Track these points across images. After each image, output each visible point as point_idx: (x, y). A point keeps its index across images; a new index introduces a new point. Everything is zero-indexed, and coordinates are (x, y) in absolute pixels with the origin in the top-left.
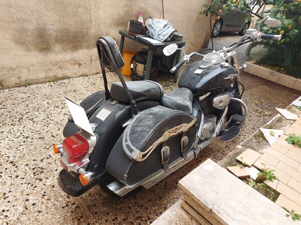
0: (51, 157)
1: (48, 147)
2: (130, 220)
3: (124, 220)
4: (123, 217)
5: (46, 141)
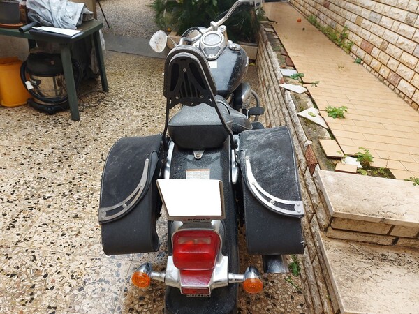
0: (55, 308)
1: (28, 298)
2: (254, 298)
3: (248, 303)
4: (244, 301)
5: (10, 291)
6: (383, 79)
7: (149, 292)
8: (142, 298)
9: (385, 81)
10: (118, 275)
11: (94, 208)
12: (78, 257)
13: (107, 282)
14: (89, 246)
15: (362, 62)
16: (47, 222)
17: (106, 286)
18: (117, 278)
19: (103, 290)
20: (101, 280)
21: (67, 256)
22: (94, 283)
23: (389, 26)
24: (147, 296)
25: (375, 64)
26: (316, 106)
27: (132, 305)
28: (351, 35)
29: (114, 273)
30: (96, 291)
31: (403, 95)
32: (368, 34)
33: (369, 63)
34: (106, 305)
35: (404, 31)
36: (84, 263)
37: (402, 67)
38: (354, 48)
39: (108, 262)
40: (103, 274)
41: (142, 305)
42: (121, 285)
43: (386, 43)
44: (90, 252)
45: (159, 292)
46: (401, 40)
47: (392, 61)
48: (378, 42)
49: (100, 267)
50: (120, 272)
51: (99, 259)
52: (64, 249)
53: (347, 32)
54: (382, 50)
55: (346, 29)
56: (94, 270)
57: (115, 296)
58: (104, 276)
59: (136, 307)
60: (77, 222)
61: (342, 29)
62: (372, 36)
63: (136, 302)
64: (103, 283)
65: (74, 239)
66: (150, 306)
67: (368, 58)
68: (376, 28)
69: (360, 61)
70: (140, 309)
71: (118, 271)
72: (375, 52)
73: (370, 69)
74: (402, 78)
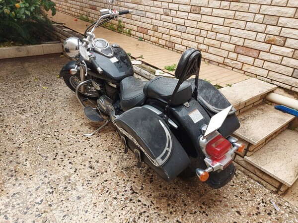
6: (163, 46)
7: (168, 200)
8: (169, 205)
9: (165, 47)
10: (145, 205)
11: (83, 186)
12: (113, 215)
13: (145, 212)
14: (111, 205)
15: (143, 40)
16: (64, 214)
17: (147, 214)
18: (147, 207)
19: (148, 216)
20: (141, 214)
21: (106, 219)
22: (139, 218)
23: (154, 17)
24: (170, 202)
25: (153, 39)
26: (157, 69)
27: (169, 211)
28: (126, 25)
29: (142, 206)
30: (146, 220)
31: (180, 52)
32: (140, 23)
33: (149, 39)
34: (158, 220)
35: (165, 19)
36: (120, 214)
37: (172, 38)
38: (133, 32)
39: (132, 204)
40: (138, 210)
41: (173, 207)
42: (152, 207)
43: (156, 27)
44: (116, 207)
45: (172, 197)
46: (166, 24)
47: (164, 36)
48: (151, 27)
49: (131, 209)
50: (145, 203)
51: (126, 206)
52: (99, 217)
53: (122, 24)
54: (155, 31)
55: (120, 22)
56: (131, 213)
57: (156, 214)
58: (139, 211)
59: (171, 210)
60: (85, 199)
61: (117, 22)
62: (144, 24)
63: (169, 208)
64: (143, 214)
65: (97, 209)
66: (176, 205)
67: (146, 36)
68: (144, 19)
69: (141, 39)
70: (174, 209)
71: (142, 204)
72: (151, 32)
73: (151, 42)
74: (175, 43)
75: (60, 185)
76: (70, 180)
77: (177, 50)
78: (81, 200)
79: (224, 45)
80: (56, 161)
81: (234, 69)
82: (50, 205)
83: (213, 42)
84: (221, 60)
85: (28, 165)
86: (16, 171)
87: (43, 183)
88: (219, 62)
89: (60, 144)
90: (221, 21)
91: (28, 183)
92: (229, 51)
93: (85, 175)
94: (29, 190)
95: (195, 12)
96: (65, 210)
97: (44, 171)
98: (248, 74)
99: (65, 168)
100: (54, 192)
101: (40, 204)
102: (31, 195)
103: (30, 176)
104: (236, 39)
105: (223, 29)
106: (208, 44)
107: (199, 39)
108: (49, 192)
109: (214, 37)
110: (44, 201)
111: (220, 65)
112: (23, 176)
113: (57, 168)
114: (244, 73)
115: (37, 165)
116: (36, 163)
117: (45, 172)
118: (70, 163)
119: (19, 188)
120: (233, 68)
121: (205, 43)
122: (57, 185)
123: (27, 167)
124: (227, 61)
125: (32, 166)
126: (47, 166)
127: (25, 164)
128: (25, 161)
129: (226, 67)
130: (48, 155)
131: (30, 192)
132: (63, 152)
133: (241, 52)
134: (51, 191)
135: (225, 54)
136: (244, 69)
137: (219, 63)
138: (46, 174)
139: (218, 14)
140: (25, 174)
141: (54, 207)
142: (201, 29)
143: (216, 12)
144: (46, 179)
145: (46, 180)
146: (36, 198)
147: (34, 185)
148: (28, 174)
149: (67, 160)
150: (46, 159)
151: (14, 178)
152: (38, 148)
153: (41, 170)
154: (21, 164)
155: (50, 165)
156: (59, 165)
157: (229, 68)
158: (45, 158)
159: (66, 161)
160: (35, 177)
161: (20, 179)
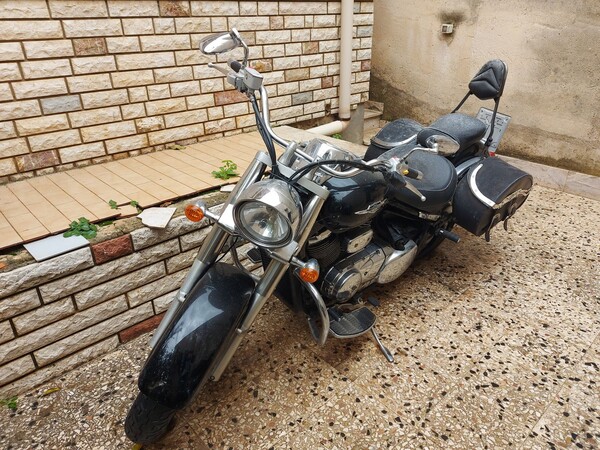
9: (18, 176)
31: (86, 162)
37: (37, 140)
74: (57, 149)
75: (544, 353)
76: (525, 345)
77: (74, 163)
78: (548, 322)
79: (193, 102)
80: (500, 380)
81: (226, 134)
82: (584, 351)
83: (170, 104)
84: (198, 130)
85: (542, 423)
86: (574, 436)
87: (559, 377)
88: (196, 135)
89: (444, 393)
90: (168, 58)
91: (578, 399)
92: (206, 108)
93: (501, 330)
94: (588, 390)
95: (92, 52)
96: (575, 333)
97: (536, 389)
98: (247, 130)
99: (504, 360)
100: (560, 356)
101: (594, 364)
102: (591, 382)
103: (562, 404)
104: (211, 83)
105: (180, 72)
106: (159, 112)
107: (131, 110)
108: (567, 362)
109: (166, 94)
110: (586, 361)
111: (200, 139)
112: (571, 416)
113: (514, 372)
114: (243, 132)
115: (531, 408)
116: (526, 412)
117: (535, 385)
118: (488, 357)
119: (597, 407)
120: (223, 132)
121: (151, 111)
122: (546, 357)
123: (548, 422)
124: (210, 126)
125: (538, 415)
126: (520, 389)
127: (544, 432)
128: (536, 438)
129: (211, 137)
130: (491, 401)
131: (589, 387)
132: (467, 378)
133: (226, 100)
134: (563, 361)
135: (201, 115)
136: (240, 125)
137: (197, 137)
138: (540, 381)
139: (158, 46)
140: (566, 414)
141: (582, 347)
142: (127, 88)
143: (149, 42)
144: (548, 376)
145: (550, 376)
146: (590, 373)
147: (574, 388)
148: (563, 411)
149: (482, 365)
150: (505, 400)
151: (590, 430)
152: (483, 432)
153: (536, 395)
154: (551, 439)
155: (515, 385)
156: (504, 373)
157: (217, 135)
158: (504, 404)
159: (488, 364)
160: (558, 396)
161: (581, 418)
